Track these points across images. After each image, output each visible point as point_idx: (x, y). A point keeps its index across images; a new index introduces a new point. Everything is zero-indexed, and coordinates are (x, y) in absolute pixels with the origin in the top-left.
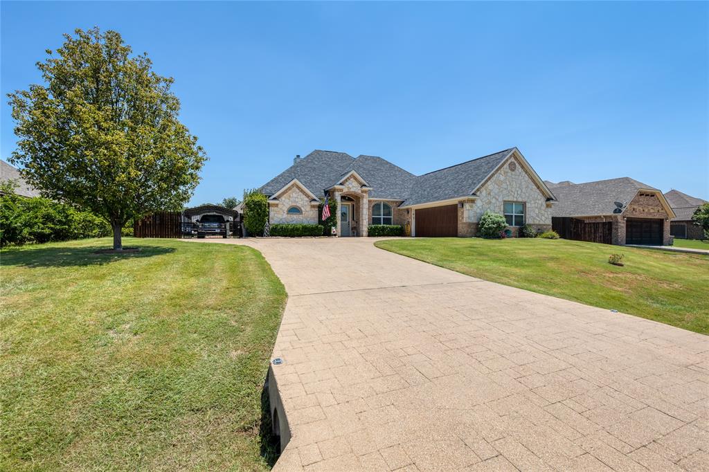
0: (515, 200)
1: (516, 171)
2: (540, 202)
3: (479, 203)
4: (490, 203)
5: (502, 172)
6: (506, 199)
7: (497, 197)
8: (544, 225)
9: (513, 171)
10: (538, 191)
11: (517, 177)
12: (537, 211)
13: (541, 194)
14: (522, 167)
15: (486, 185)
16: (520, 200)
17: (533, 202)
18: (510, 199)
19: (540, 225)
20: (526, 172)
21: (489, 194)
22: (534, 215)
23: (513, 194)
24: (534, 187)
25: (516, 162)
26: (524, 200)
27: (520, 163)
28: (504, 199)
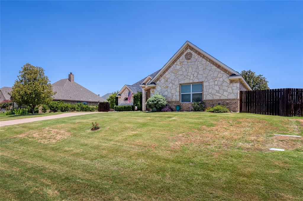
0: (191, 81)
1: (192, 59)
2: (221, 80)
3: (158, 88)
4: (167, 87)
5: (178, 63)
6: (182, 82)
7: (173, 82)
8: (227, 100)
9: (189, 59)
10: (218, 70)
11: (193, 63)
12: (217, 88)
13: (222, 72)
14: (199, 54)
15: (164, 75)
16: (196, 81)
17: (211, 80)
18: (186, 81)
19: (221, 100)
20: (204, 57)
21: (167, 81)
22: (214, 92)
23: (189, 77)
24: (214, 67)
25: (192, 52)
26: (201, 81)
27: (196, 52)
28: (180, 83)
